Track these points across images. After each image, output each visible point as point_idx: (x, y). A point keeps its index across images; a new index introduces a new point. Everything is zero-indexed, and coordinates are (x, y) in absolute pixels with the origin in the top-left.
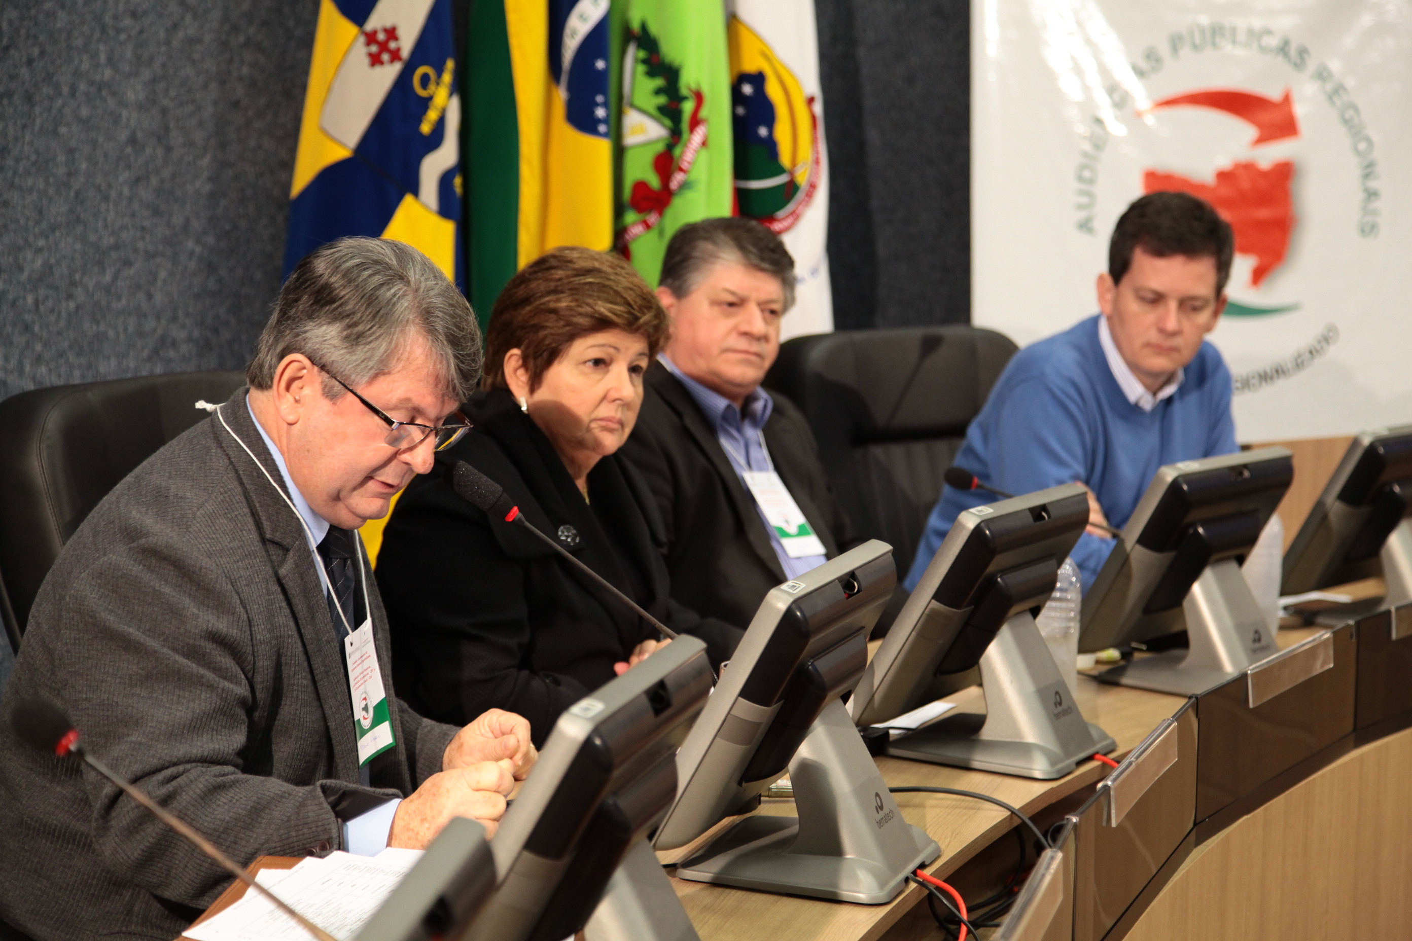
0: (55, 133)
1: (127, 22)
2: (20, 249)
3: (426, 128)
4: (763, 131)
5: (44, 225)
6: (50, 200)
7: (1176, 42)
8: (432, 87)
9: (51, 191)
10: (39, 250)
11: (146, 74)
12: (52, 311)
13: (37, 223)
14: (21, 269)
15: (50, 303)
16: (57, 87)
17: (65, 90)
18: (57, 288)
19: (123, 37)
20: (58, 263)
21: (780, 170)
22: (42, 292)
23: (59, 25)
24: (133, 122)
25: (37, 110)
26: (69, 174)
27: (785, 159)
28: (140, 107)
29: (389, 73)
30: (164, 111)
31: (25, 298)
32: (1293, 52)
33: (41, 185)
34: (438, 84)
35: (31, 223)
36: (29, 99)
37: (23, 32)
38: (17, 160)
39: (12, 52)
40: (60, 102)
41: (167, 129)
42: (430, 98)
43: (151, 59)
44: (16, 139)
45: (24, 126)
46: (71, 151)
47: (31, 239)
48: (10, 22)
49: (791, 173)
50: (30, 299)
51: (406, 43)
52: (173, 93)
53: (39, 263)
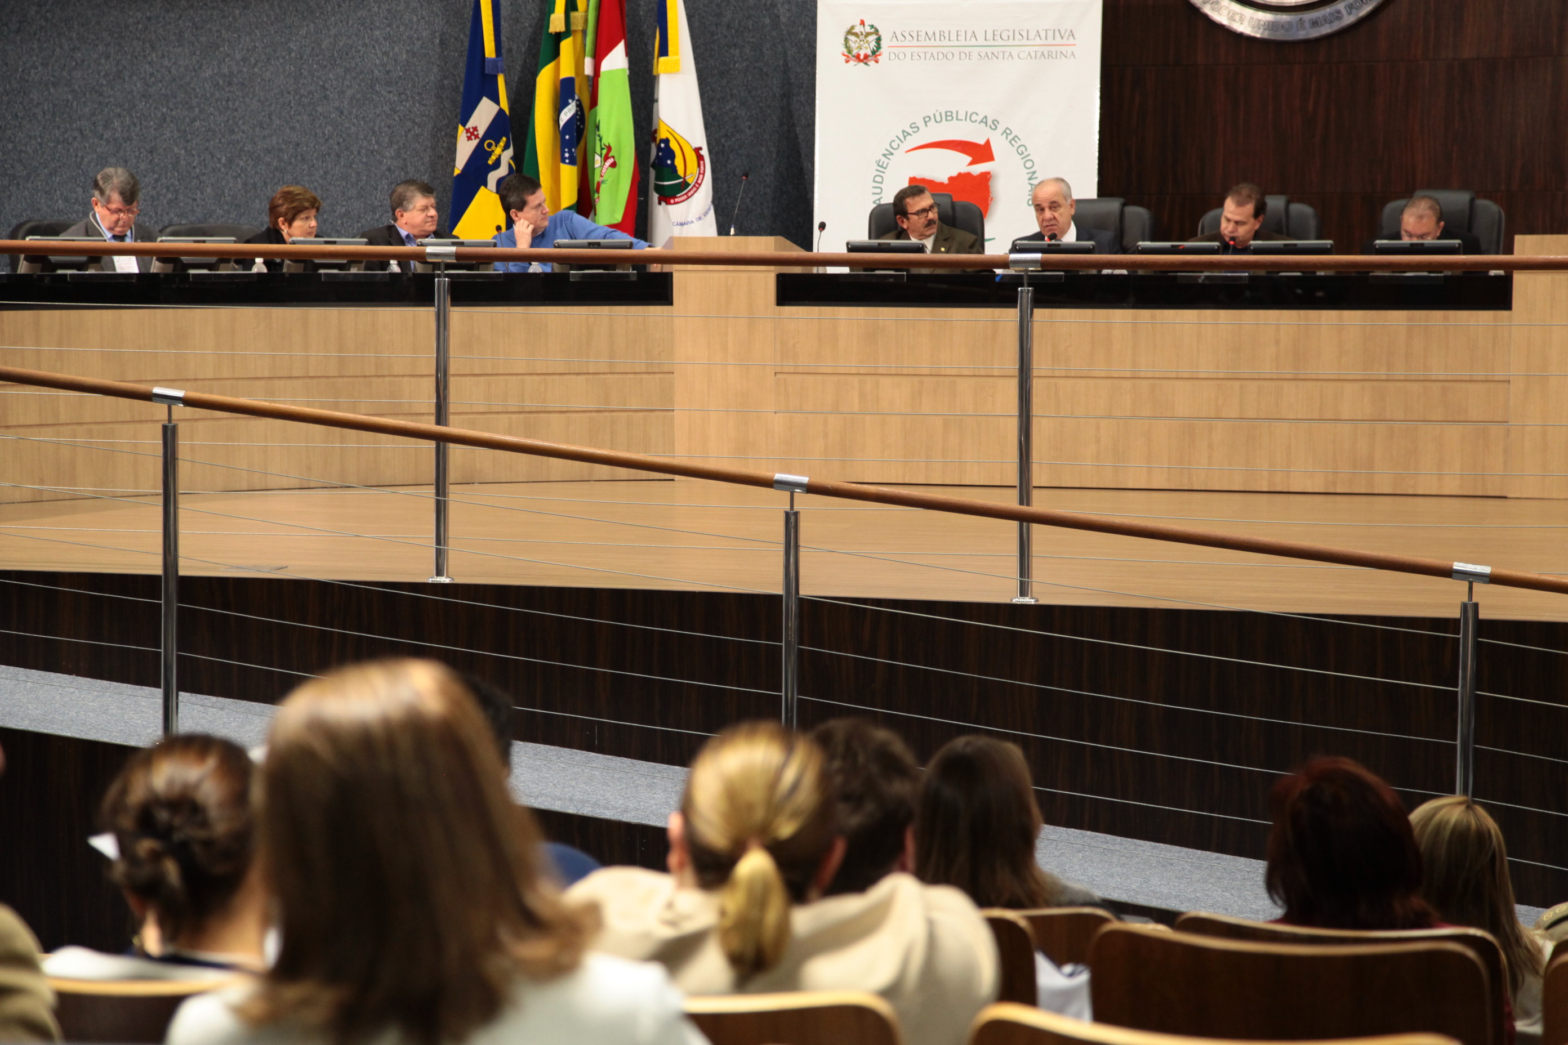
0: (351, 167)
1: (386, 129)
2: (334, 205)
3: (490, 162)
4: (669, 162)
5: (346, 197)
6: (348, 189)
7: (926, 120)
8: (493, 147)
9: (349, 186)
10: (344, 206)
11: (396, 147)
12: (350, 226)
13: (342, 196)
14: (335, 212)
15: (349, 224)
16: (352, 153)
17: (355, 153)
18: (353, 219)
19: (384, 134)
20: (353, 210)
21: (680, 178)
22: (345, 220)
23: (352, 131)
24: (389, 163)
25: (342, 159)
26: (358, 181)
27: (680, 172)
28: (392, 158)
29: (475, 142)
30: (405, 159)
31: (337, 221)
32: (990, 123)
33: (344, 184)
34: (496, 146)
35: (340, 197)
36: (338, 156)
37: (335, 134)
38: (333, 176)
39: (330, 140)
40: (353, 157)
41: (406, 166)
42: (493, 151)
43: (398, 142)
44: (332, 169)
45: (336, 165)
46: (358, 174)
47: (340, 202)
48: (329, 131)
49: (684, 178)
50: (339, 222)
51: (481, 132)
52: (408, 153)
53: (343, 210)
